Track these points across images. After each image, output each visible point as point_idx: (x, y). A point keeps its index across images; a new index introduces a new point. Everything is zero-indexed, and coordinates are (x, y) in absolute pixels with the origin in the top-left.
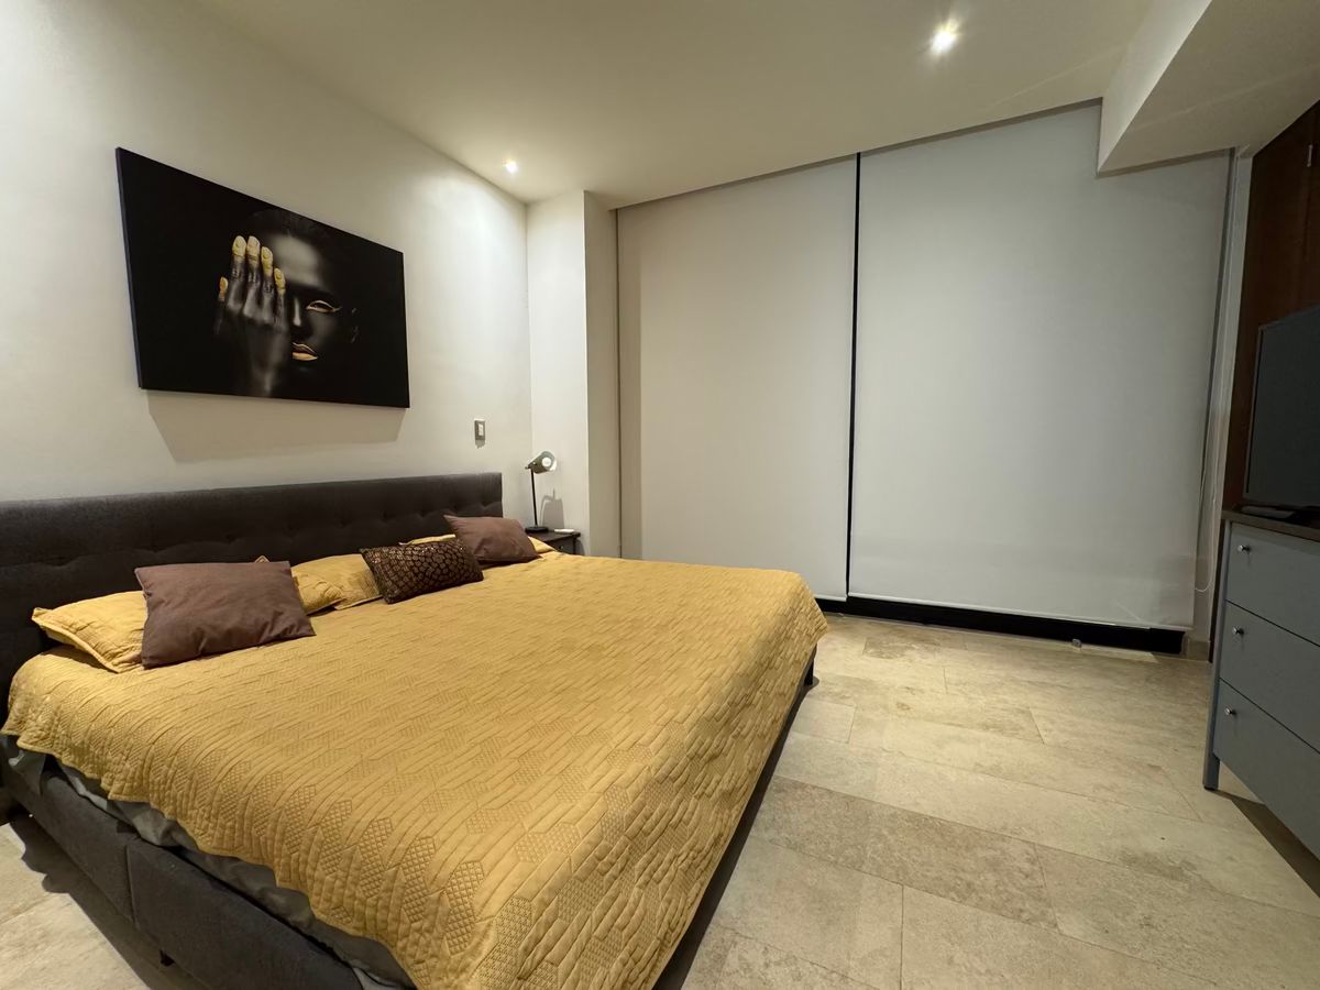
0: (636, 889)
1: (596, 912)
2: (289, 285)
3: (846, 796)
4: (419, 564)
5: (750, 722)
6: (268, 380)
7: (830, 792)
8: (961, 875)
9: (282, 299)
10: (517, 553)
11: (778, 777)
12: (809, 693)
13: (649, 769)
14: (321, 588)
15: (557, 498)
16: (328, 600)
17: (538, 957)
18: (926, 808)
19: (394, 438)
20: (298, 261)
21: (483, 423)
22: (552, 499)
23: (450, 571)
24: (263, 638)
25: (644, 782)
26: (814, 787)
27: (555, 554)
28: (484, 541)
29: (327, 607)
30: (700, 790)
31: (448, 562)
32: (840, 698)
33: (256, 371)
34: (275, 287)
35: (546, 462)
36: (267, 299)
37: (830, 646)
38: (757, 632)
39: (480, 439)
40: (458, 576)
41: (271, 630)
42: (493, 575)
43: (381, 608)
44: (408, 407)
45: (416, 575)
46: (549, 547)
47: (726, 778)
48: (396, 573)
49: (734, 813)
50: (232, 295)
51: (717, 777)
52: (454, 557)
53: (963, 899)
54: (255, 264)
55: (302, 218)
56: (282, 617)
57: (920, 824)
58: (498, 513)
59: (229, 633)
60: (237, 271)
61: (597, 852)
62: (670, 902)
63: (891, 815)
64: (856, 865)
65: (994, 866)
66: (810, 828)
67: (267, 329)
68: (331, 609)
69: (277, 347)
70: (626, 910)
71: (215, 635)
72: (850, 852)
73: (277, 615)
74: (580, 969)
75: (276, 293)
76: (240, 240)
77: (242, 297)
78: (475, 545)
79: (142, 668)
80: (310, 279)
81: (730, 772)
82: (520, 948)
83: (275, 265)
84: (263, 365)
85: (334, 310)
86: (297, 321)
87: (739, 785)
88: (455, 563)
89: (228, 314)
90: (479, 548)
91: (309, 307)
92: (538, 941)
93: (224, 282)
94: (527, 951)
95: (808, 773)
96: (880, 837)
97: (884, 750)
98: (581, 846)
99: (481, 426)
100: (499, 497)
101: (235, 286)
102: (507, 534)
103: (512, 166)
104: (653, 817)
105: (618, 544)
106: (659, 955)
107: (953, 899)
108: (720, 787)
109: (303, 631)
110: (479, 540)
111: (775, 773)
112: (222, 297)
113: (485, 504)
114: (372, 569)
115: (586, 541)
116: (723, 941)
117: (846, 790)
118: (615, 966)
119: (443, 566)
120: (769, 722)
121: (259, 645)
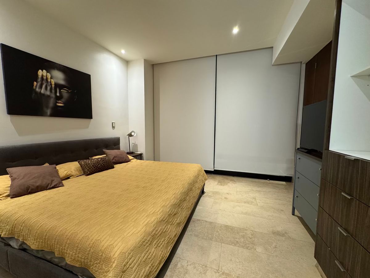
0: (153, 249)
1: (143, 255)
2: (56, 84)
3: (210, 222)
4: (95, 164)
5: (185, 205)
6: (49, 112)
7: (206, 221)
8: (236, 239)
9: (53, 88)
10: (124, 160)
11: (193, 218)
12: (203, 196)
13: (158, 219)
14: (66, 172)
15: (136, 143)
16: (68, 175)
17: (127, 267)
18: (229, 224)
19: (87, 127)
20: (58, 77)
21: (114, 123)
22: (135, 144)
23: (105, 166)
24: (48, 188)
25: (156, 222)
26: (202, 220)
27: (135, 160)
28: (115, 157)
29: (67, 178)
30: (171, 223)
31: (104, 163)
32: (210, 197)
33: (45, 109)
34: (51, 84)
35: (133, 134)
36: (49, 88)
37: (209, 183)
38: (188, 181)
39: (113, 127)
40: (107, 167)
41: (50, 186)
42: (117, 166)
43: (84, 178)
44: (92, 118)
45: (94, 167)
46: (133, 158)
47: (178, 220)
48: (88, 167)
49: (180, 228)
50: (38, 87)
51: (176, 219)
52: (106, 162)
53: (235, 245)
54: (45, 78)
55: (60, 65)
56: (54, 181)
57: (227, 227)
58: (119, 149)
59: (38, 187)
60: (39, 80)
61: (143, 240)
62: (162, 251)
63: (220, 226)
64: (211, 239)
65: (243, 237)
66: (200, 231)
67: (49, 97)
68: (69, 178)
69: (52, 102)
70: (151, 254)
71: (33, 187)
72: (210, 236)
73: (52, 181)
74: (138, 269)
75: (52, 86)
76: (40, 71)
77: (41, 87)
78: (112, 158)
79: (10, 198)
80: (62, 82)
81: (179, 218)
82: (123, 265)
83: (51, 78)
84: (47, 107)
85: (70, 91)
86: (58, 94)
87: (182, 221)
88: (106, 163)
89: (36, 93)
90: (113, 159)
91: (62, 90)
92: (127, 263)
93: (35, 83)
94: (125, 266)
95: (201, 217)
96: (217, 231)
97: (220, 210)
98: (139, 239)
99: (114, 124)
100: (119, 144)
101: (39, 84)
102: (121, 155)
103: (123, 51)
104: (158, 231)
105: (153, 156)
106: (159, 265)
107: (233, 245)
108: (177, 222)
109: (61, 185)
110: (113, 156)
111: (193, 217)
112: (34, 88)
113: (115, 146)
114: (81, 166)
115: (144, 156)
116: (177, 261)
117: (210, 220)
118: (147, 268)
119: (102, 165)
120: (191, 204)
121: (46, 190)
